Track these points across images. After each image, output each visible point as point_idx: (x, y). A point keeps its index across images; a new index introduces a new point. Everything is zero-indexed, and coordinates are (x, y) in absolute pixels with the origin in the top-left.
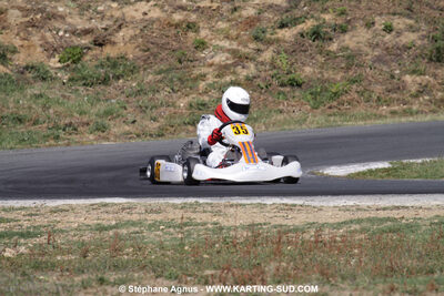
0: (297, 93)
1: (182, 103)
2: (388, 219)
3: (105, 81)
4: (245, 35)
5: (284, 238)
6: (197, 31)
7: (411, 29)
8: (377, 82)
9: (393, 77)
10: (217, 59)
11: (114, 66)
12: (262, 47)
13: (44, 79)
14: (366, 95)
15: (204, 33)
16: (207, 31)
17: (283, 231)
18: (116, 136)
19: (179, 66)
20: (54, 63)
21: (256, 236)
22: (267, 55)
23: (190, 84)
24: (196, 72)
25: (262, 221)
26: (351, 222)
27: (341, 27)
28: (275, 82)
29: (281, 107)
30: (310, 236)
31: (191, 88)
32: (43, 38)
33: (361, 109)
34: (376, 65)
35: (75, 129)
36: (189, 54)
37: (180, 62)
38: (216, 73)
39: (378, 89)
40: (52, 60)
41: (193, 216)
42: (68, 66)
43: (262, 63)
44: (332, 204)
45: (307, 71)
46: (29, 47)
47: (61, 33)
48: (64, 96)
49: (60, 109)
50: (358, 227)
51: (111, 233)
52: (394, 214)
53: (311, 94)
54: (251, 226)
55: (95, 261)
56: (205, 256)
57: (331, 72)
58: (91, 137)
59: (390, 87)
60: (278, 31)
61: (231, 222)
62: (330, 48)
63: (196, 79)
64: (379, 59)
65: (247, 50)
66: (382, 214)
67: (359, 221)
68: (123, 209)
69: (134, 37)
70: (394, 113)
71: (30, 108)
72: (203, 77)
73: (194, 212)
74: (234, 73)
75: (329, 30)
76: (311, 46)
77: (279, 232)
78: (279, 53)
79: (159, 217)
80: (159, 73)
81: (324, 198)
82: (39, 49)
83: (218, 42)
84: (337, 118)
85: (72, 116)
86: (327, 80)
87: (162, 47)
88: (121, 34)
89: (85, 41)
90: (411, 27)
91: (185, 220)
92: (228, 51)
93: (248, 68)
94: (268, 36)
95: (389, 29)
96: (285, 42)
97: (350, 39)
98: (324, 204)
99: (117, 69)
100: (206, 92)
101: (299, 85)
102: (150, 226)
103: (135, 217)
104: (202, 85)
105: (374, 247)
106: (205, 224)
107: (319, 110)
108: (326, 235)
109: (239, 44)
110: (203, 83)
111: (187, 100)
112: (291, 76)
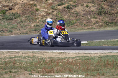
1: (32, 25)
2: (87, 56)
3: (12, 19)
4: (49, 7)
5: (59, 61)
8: (84, 20)
9: (88, 19)
10: (42, 14)
11: (14, 15)
12: (54, 11)
14: (81, 23)
17: (59, 59)
18: (15, 34)
19: (32, 15)
21: (52, 60)
22: (55, 13)
24: (36, 17)
25: (53, 56)
26: (77, 57)
28: (57, 20)
30: (66, 60)
33: (80, 27)
39: (84, 22)
41: (35, 55)
43: (54, 15)
44: (72, 52)
50: (79, 58)
51: (13, 59)
52: (88, 55)
53: (67, 23)
54: (50, 58)
55: (9, 66)
56: (38, 65)
58: (8, 34)
59: (87, 21)
61: (45, 57)
62: (72, 11)
63: (36, 19)
66: (85, 55)
67: (79, 57)
68: (17, 53)
69: (19, 8)
70: (88, 28)
72: (38, 18)
73: (35, 54)
74: (46, 17)
76: (67, 10)
77: (58, 59)
78: (58, 12)
79: (26, 55)
80: (26, 17)
81: (70, 50)
84: (74, 30)
87: (27, 10)
91: (33, 56)
92: (45, 11)
93: (50, 16)
94: (55, 8)
97: (77, 9)
98: (70, 52)
99: (15, 16)
102: (24, 57)
103: (20, 55)
105: (83, 63)
106: (38, 57)
107: (69, 28)
108: (70, 60)
109: (48, 10)
110: (38, 20)
111: (34, 24)
112: (61, 18)
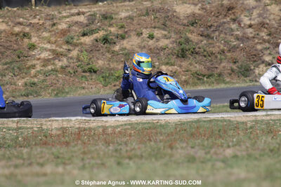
0: (94, 77)
1: (20, 83)
4: (60, 40)
6: (30, 38)
7: (165, 37)
9: (154, 67)
10: (43, 56)
12: (71, 48)
15: (34, 40)
16: (36, 38)
19: (18, 59)
22: (75, 53)
23: (25, 71)
24: (29, 63)
27: (121, 36)
28: (80, 70)
29: (83, 85)
31: (26, 74)
36: (25, 53)
37: (19, 57)
38: (42, 64)
43: (71, 58)
45: (100, 63)
53: (103, 77)
57: (115, 64)
60: (81, 38)
62: (114, 49)
63: (29, 68)
65: (62, 50)
72: (33, 66)
74: (54, 64)
75: (114, 37)
76: (102, 47)
78: (82, 52)
80: (6, 64)
83: (43, 45)
86: (113, 69)
87: (7, 48)
90: (165, 36)
92: (50, 50)
93: (62, 61)
94: (75, 41)
95: (151, 37)
96: (85, 45)
97: (127, 43)
100: (35, 76)
101: (95, 72)
104: (33, 71)
107: (108, 87)
109: (57, 46)
110: (34, 70)
111: (23, 81)
112: (89, 66)
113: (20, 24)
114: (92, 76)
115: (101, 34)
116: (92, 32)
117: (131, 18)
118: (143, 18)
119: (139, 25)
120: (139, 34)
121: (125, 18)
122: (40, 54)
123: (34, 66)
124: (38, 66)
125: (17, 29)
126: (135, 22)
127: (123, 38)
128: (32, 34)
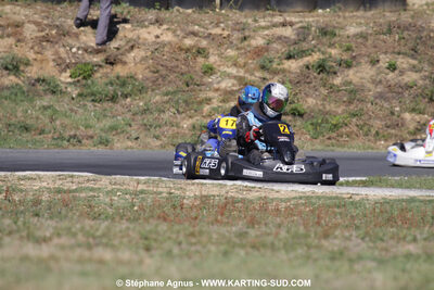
0: (299, 123)
6: (206, 57)
7: (414, 69)
13: (54, 92)
15: (213, 59)
16: (216, 57)
20: (65, 77)
23: (195, 106)
27: (346, 62)
31: (196, 111)
32: (57, 53)
34: (377, 101)
35: (80, 142)
36: (196, 78)
37: (188, 85)
38: (222, 98)
40: (64, 74)
42: (78, 81)
45: (310, 102)
46: (42, 61)
47: (74, 50)
48: (72, 110)
49: (67, 121)
57: (332, 105)
60: (285, 61)
64: (381, 96)
71: (37, 118)
82: (52, 64)
83: (226, 69)
85: (78, 129)
86: (329, 113)
88: (133, 54)
89: (97, 59)
90: (414, 67)
95: (392, 67)
96: (290, 72)
100: (209, 116)
101: (301, 115)
104: (206, 108)
113: (195, 34)
114: (295, 121)
115: (315, 58)
116: (303, 53)
117: (363, 36)
118: (382, 37)
119: (375, 47)
120: (375, 62)
121: (355, 36)
122: (219, 82)
123: (210, 100)
124: (214, 101)
125: (188, 42)
126: (370, 42)
127: (349, 66)
128: (211, 51)
